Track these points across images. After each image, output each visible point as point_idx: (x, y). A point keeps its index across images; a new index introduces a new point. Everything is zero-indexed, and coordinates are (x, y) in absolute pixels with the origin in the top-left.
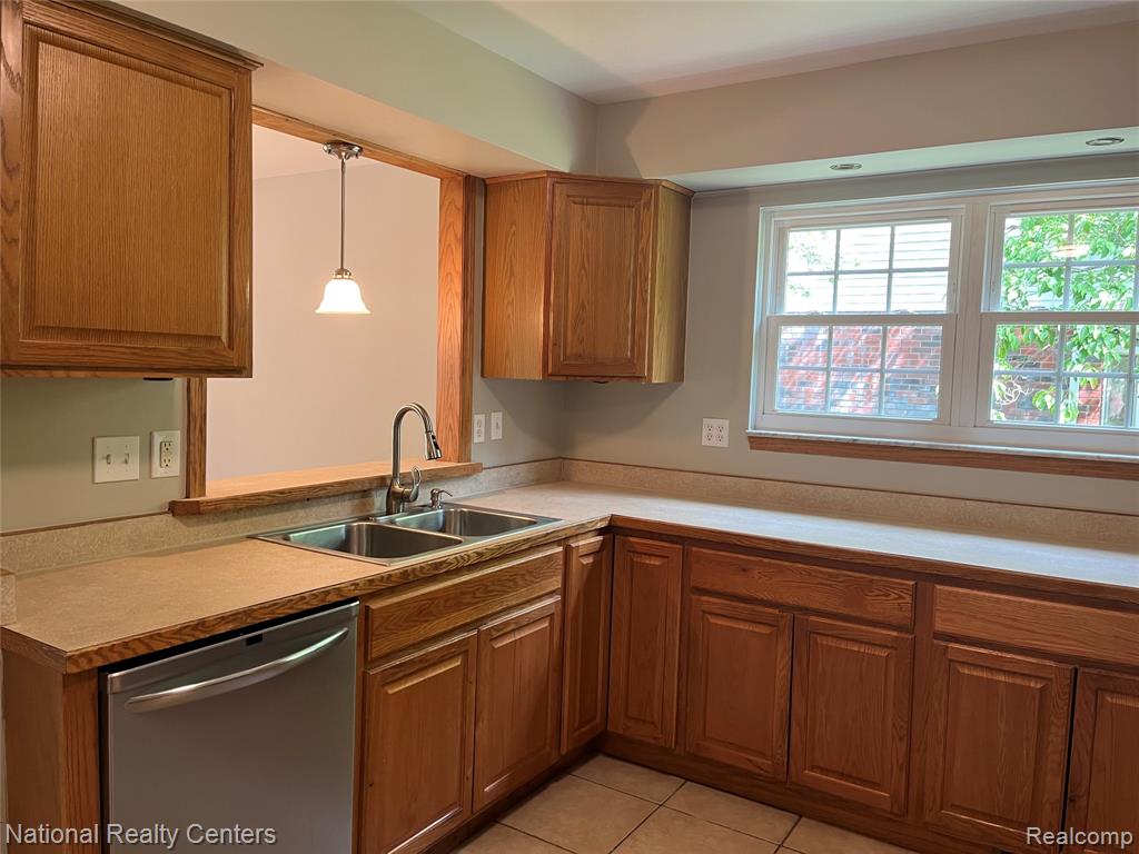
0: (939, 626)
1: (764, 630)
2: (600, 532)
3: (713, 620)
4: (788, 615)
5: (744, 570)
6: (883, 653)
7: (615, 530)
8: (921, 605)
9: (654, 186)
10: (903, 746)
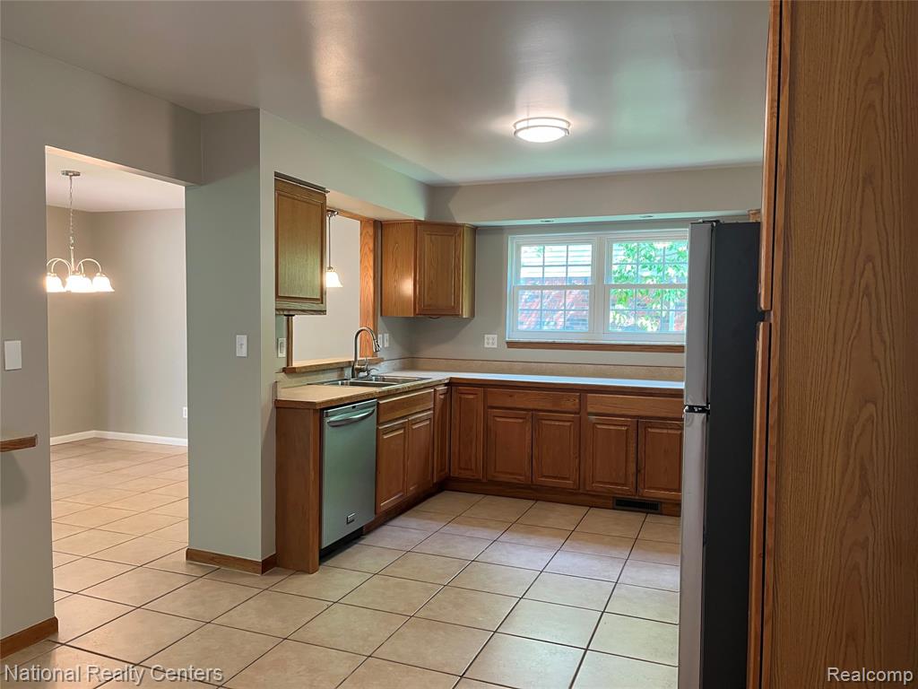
0: (590, 410)
1: (521, 421)
2: (446, 385)
3: (498, 419)
4: (530, 413)
5: (511, 396)
6: (568, 424)
7: (452, 384)
8: (582, 402)
9: (462, 226)
10: (577, 460)
